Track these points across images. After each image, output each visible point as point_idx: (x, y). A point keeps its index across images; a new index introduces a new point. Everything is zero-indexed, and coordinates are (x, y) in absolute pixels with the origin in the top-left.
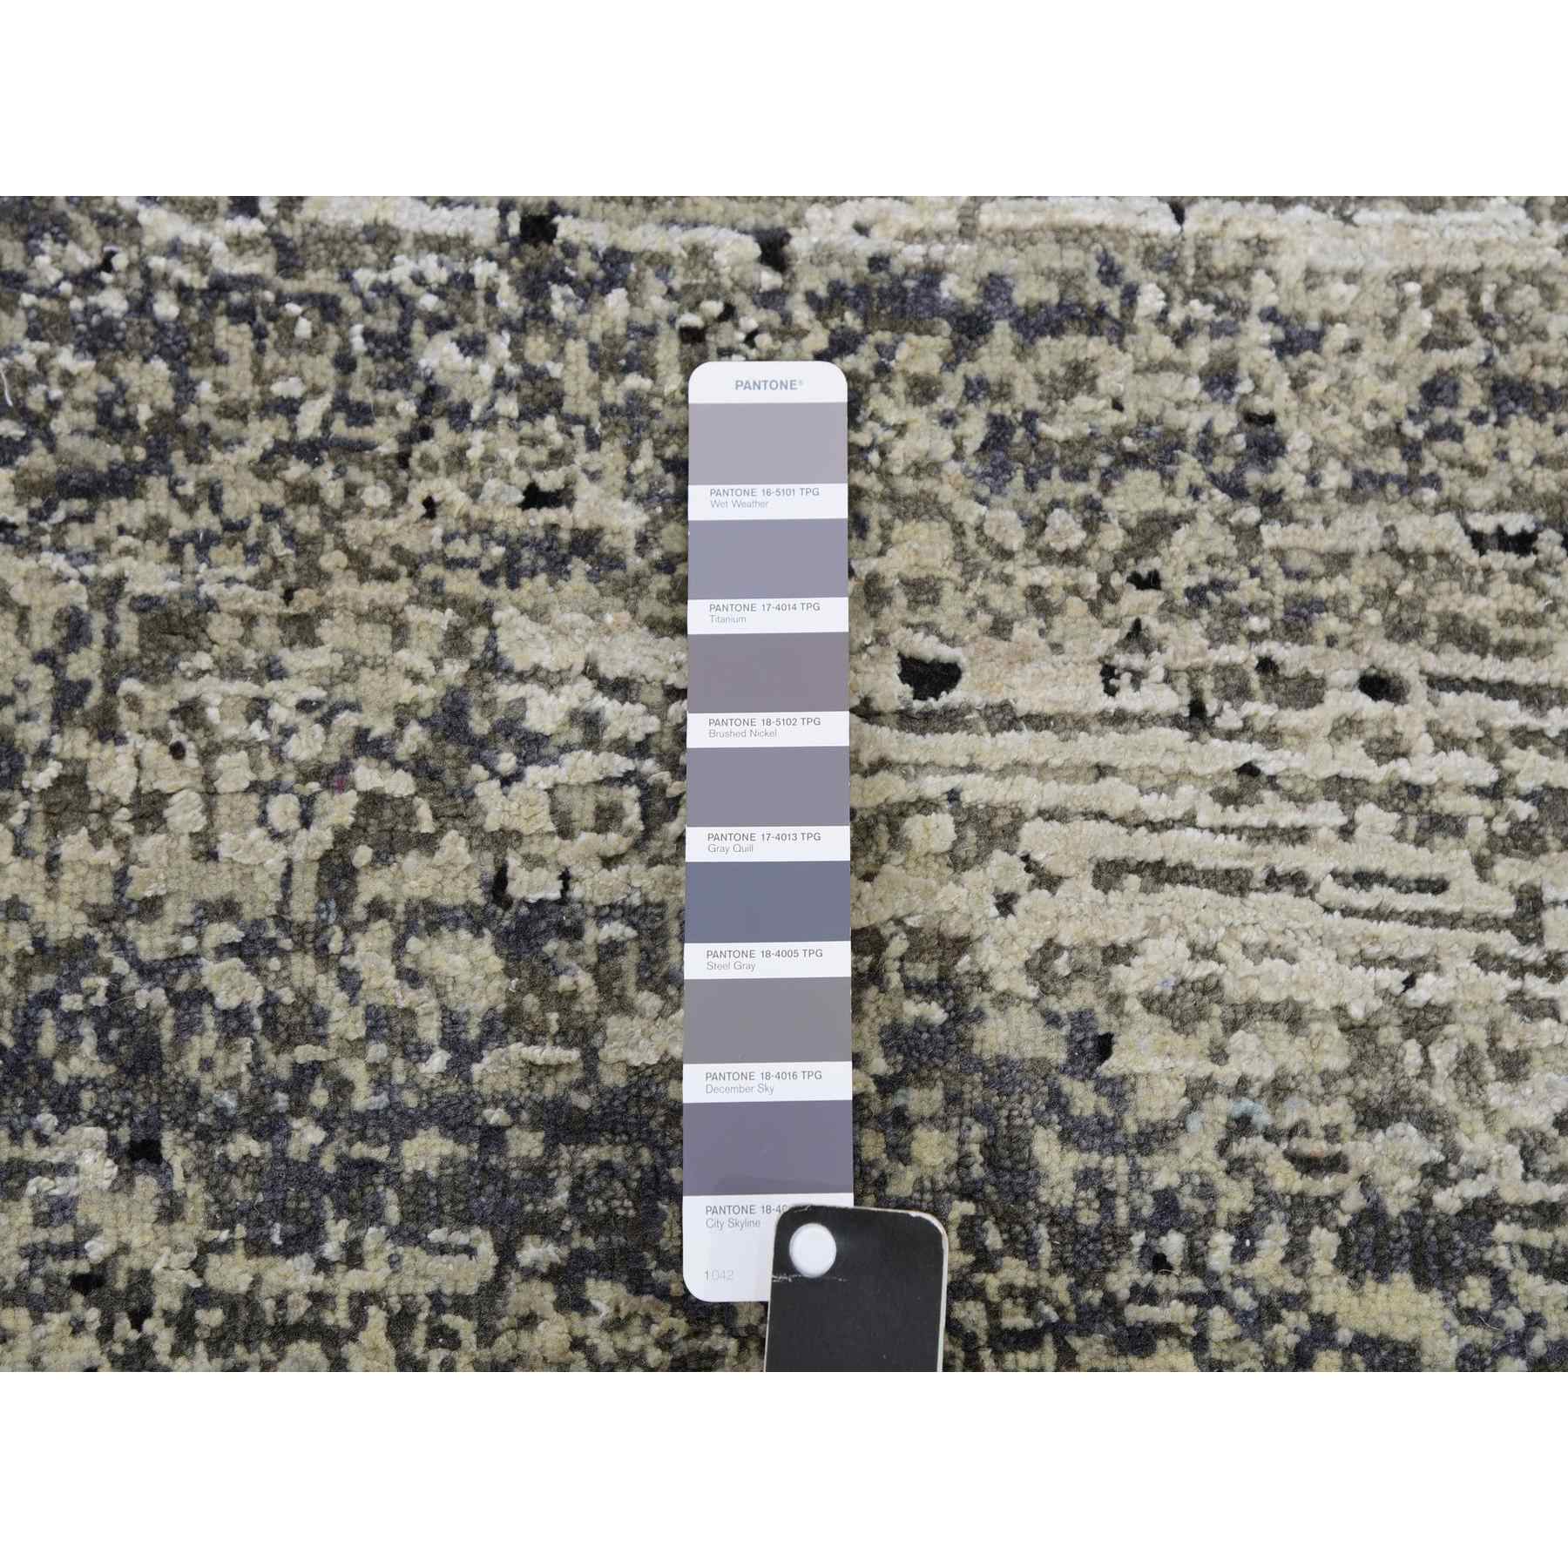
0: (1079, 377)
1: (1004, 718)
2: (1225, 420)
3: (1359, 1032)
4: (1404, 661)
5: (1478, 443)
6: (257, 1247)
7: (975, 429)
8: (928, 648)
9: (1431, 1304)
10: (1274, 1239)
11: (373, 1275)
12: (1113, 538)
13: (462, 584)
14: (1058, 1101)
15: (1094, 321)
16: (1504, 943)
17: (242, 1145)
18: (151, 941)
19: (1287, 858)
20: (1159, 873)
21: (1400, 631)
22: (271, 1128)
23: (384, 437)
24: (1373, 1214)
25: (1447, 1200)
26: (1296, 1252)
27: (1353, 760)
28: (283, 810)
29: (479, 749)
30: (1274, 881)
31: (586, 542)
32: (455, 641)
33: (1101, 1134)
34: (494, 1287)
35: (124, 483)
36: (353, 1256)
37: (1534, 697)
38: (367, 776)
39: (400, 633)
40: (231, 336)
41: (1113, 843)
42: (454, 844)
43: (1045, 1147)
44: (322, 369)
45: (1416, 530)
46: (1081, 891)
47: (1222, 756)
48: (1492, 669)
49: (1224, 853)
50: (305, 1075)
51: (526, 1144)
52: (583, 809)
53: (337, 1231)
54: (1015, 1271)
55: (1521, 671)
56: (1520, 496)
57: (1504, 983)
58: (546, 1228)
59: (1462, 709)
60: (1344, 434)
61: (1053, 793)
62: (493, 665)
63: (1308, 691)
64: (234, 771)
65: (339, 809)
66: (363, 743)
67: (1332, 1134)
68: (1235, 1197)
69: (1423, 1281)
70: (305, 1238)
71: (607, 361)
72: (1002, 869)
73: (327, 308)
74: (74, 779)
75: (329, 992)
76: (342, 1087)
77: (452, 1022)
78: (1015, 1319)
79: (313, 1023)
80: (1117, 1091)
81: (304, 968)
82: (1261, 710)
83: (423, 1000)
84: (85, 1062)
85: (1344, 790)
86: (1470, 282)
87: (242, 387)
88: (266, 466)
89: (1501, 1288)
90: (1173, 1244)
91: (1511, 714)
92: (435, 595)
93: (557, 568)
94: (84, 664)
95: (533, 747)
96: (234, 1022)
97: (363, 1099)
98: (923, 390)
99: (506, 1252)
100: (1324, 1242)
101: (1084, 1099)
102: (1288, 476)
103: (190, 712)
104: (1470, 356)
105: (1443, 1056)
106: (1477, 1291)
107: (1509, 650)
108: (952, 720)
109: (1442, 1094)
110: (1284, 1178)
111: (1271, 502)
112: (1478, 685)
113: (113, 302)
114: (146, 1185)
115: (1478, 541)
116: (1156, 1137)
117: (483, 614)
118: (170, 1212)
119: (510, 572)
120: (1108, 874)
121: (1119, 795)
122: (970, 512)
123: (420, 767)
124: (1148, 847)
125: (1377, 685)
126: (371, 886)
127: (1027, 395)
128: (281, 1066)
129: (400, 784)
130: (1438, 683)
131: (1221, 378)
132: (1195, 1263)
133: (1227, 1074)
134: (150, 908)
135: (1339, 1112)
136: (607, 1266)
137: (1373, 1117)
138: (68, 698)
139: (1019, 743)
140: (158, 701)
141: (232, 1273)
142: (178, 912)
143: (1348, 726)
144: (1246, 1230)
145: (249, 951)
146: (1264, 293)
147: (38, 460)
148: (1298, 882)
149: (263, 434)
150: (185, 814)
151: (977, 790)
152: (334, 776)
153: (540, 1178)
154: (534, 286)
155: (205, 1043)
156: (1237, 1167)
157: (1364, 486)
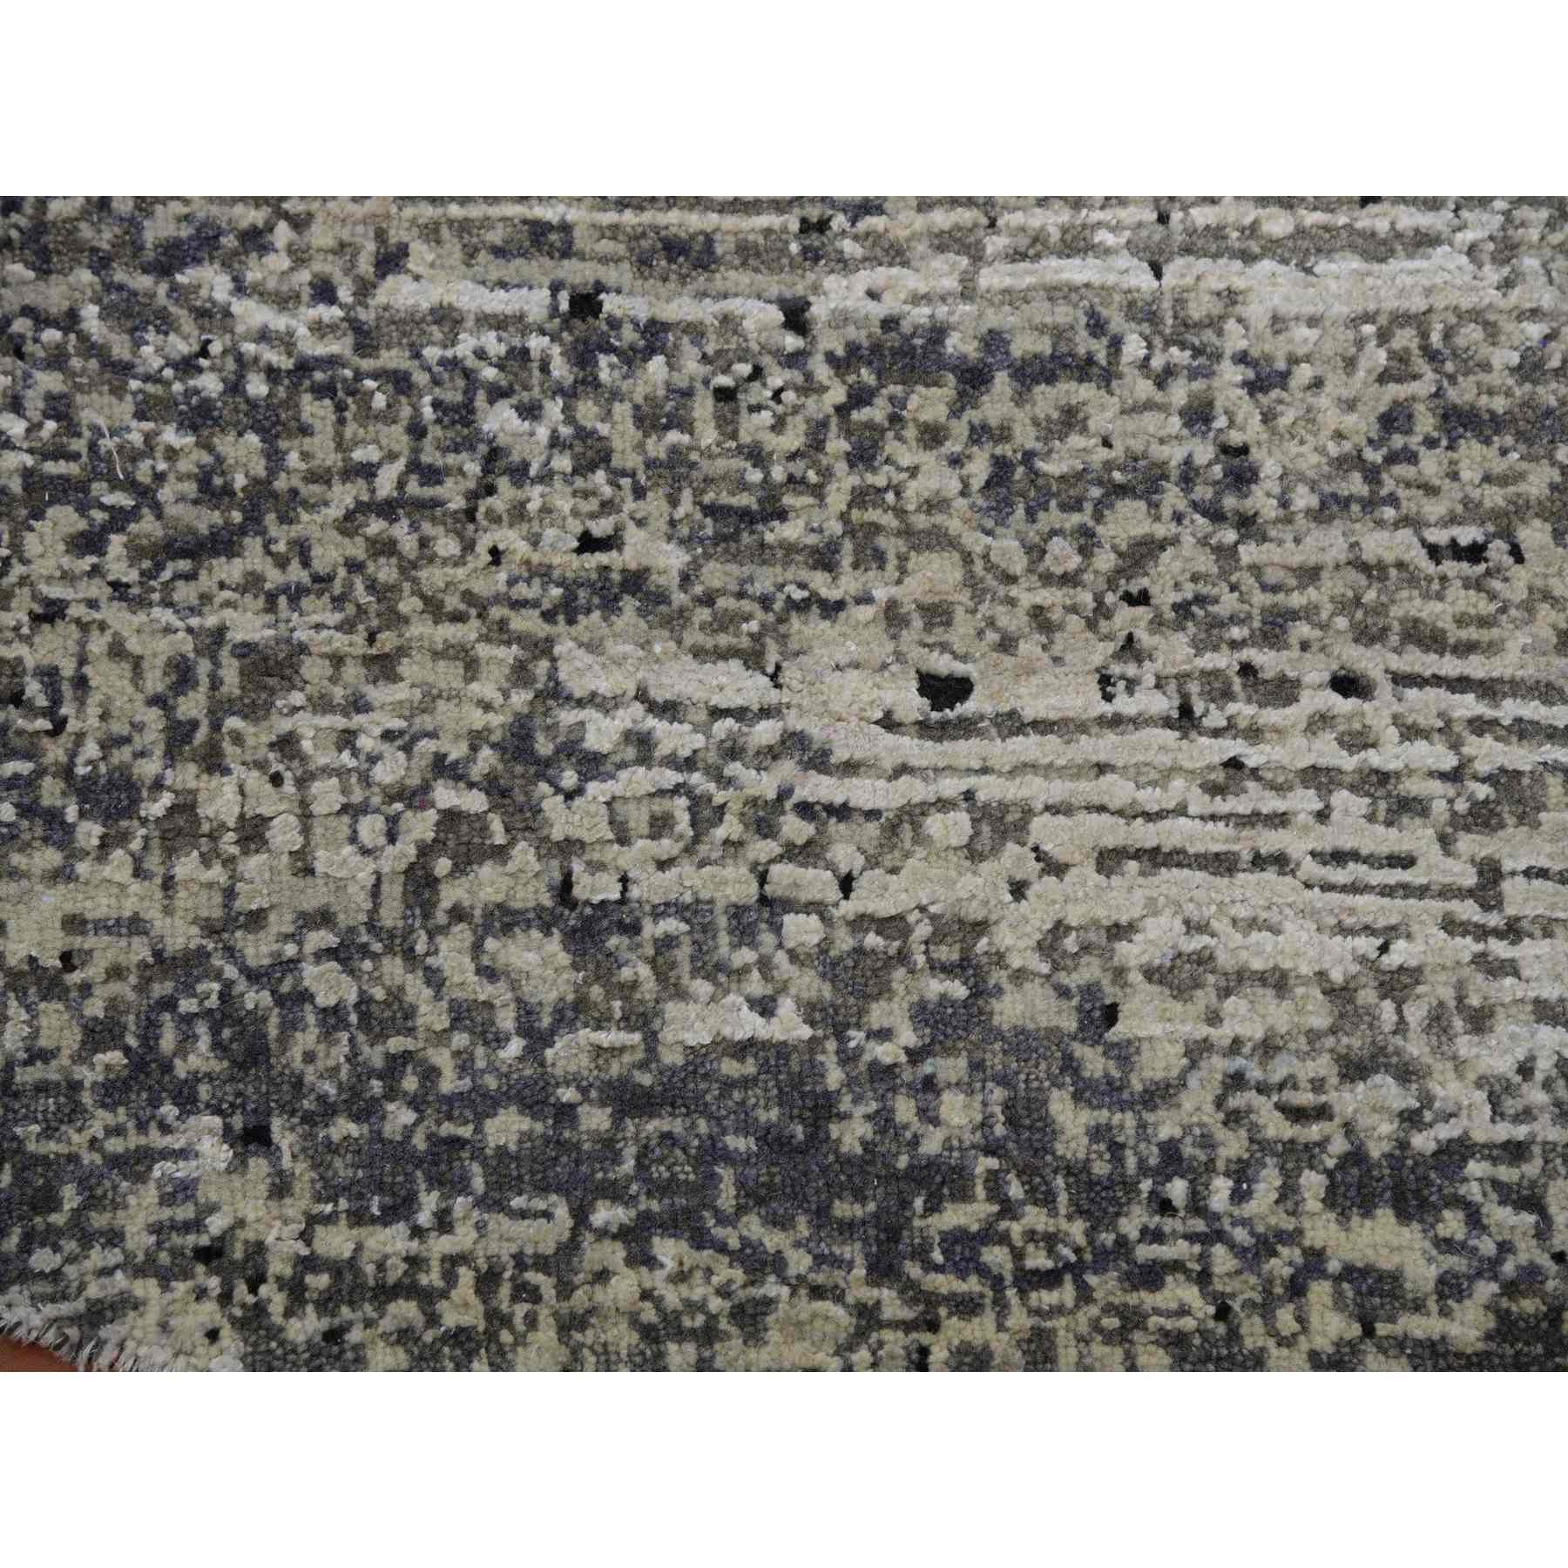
0: (1071, 419)
1: (1012, 724)
2: (1204, 452)
3: (1341, 994)
4: (1370, 662)
5: (1431, 465)
6: (358, 1218)
7: (979, 468)
8: (943, 664)
9: (1411, 1235)
10: (1268, 1182)
11: (463, 1238)
12: (1105, 561)
13: (526, 622)
14: (1070, 1065)
15: (1084, 369)
16: (1468, 910)
17: (344, 1128)
18: (257, 949)
19: (1270, 841)
20: (1155, 858)
21: (1366, 636)
22: (367, 1111)
23: (453, 494)
24: (1356, 1157)
25: (1423, 1142)
26: (1288, 1193)
27: (1326, 751)
28: (371, 828)
29: (544, 768)
30: (1259, 862)
31: (635, 581)
32: (520, 674)
33: (1111, 1092)
34: (570, 1247)
35: (223, 544)
36: (444, 1222)
37: (1488, 689)
38: (446, 795)
39: (472, 668)
40: (315, 410)
41: (1114, 833)
42: (524, 854)
43: (1061, 1106)
44: (396, 436)
45: (1378, 544)
46: (1085, 875)
47: (1210, 751)
48: (1450, 666)
49: (1215, 839)
50: (397, 1064)
51: (596, 1119)
52: (638, 818)
53: (429, 1202)
54: (1035, 1218)
55: (1476, 667)
56: (1471, 510)
57: (1468, 946)
58: (615, 1192)
59: (1424, 704)
60: (1310, 461)
61: (1057, 790)
62: (555, 693)
63: (1284, 691)
64: (327, 795)
65: (421, 826)
66: (441, 767)
67: (1318, 1085)
68: (1233, 1145)
69: (1403, 1216)
70: (400, 1208)
71: (649, 420)
72: (1014, 859)
73: (400, 382)
74: (186, 807)
75: (417, 990)
76: (430, 1074)
77: (526, 1012)
78: (1038, 1260)
79: (401, 1016)
80: (1124, 1054)
81: (393, 968)
82: (1243, 710)
83: (498, 992)
84: (200, 1058)
85: (1318, 777)
86: (1419, 321)
87: (327, 456)
88: (348, 524)
89: (1474, 1219)
90: (1177, 1189)
91: (1467, 705)
92: (501, 632)
93: (610, 606)
94: (192, 706)
95: (593, 765)
96: (333, 1018)
97: (449, 1083)
98: (932, 436)
99: (580, 1216)
100: (1312, 1183)
101: (1094, 1062)
102: (1261, 501)
103: (286, 744)
104: (1423, 387)
105: (1416, 1013)
106: (1452, 1224)
107: (1465, 649)
108: (967, 728)
109: (1416, 1047)
110: (1276, 1127)
111: (1247, 524)
112: (1437, 681)
113: (210, 384)
114: (259, 1166)
115: (1434, 552)
116: (1160, 1094)
117: (544, 648)
118: (280, 1188)
119: (568, 610)
120: (1109, 860)
121: (1118, 790)
122: (976, 542)
123: (494, 787)
124: (1145, 835)
125: (1347, 684)
126: (451, 894)
127: (1026, 437)
128: (374, 1056)
129: (475, 802)
130: (1402, 680)
131: (1198, 415)
132: (1197, 1205)
133: (1222, 1034)
134: (256, 920)
135: (1323, 1066)
136: (673, 1225)
137: (1354, 1070)
138: (178, 736)
139: (1027, 746)
140: (259, 736)
141: (336, 1242)
142: (281, 922)
143: (1320, 721)
144: (1242, 1175)
145: (343, 954)
146: (1235, 339)
147: (148, 526)
148: (1280, 861)
149: (344, 496)
150: (284, 834)
151: (990, 789)
152: (416, 797)
153: (608, 1147)
154: (583, 357)
155: (307, 1038)
156: (1233, 1118)
157: (1329, 509)
